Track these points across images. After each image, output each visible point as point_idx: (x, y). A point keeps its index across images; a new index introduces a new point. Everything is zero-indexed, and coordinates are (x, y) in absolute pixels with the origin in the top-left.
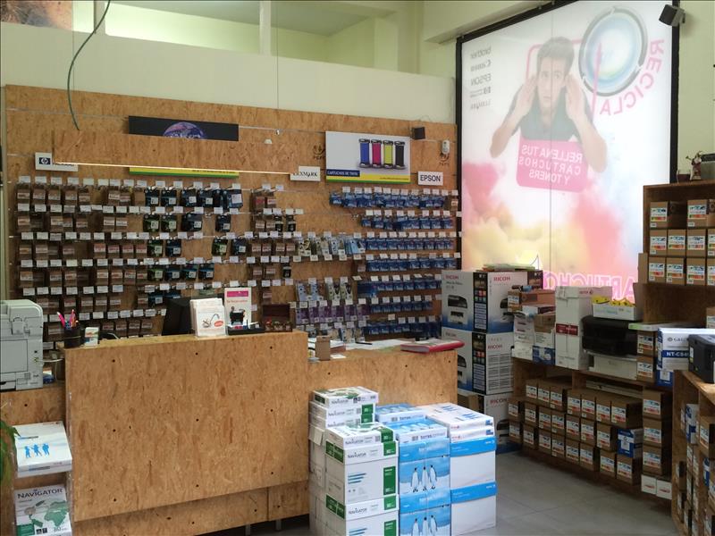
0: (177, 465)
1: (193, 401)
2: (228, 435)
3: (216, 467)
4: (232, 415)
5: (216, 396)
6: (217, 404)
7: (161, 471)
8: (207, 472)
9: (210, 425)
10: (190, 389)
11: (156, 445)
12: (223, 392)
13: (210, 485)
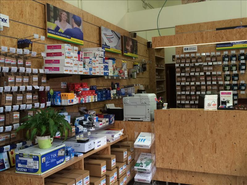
0: (193, 157)
1: (199, 134)
2: (214, 150)
3: (209, 161)
4: (216, 142)
5: (209, 133)
6: (209, 136)
7: (187, 157)
8: (205, 162)
9: (206, 144)
10: (198, 129)
11: (185, 147)
12: (211, 132)
13: (207, 168)
